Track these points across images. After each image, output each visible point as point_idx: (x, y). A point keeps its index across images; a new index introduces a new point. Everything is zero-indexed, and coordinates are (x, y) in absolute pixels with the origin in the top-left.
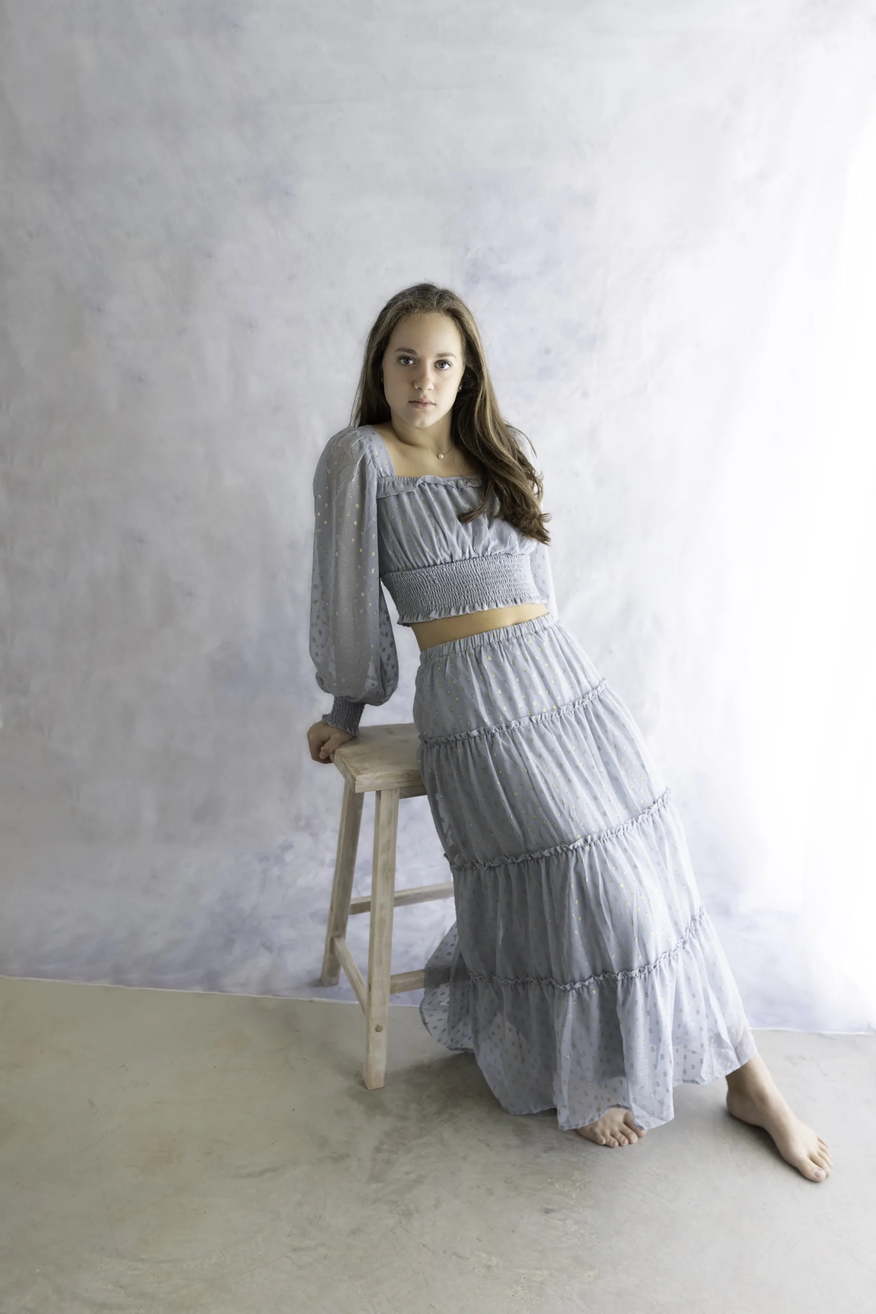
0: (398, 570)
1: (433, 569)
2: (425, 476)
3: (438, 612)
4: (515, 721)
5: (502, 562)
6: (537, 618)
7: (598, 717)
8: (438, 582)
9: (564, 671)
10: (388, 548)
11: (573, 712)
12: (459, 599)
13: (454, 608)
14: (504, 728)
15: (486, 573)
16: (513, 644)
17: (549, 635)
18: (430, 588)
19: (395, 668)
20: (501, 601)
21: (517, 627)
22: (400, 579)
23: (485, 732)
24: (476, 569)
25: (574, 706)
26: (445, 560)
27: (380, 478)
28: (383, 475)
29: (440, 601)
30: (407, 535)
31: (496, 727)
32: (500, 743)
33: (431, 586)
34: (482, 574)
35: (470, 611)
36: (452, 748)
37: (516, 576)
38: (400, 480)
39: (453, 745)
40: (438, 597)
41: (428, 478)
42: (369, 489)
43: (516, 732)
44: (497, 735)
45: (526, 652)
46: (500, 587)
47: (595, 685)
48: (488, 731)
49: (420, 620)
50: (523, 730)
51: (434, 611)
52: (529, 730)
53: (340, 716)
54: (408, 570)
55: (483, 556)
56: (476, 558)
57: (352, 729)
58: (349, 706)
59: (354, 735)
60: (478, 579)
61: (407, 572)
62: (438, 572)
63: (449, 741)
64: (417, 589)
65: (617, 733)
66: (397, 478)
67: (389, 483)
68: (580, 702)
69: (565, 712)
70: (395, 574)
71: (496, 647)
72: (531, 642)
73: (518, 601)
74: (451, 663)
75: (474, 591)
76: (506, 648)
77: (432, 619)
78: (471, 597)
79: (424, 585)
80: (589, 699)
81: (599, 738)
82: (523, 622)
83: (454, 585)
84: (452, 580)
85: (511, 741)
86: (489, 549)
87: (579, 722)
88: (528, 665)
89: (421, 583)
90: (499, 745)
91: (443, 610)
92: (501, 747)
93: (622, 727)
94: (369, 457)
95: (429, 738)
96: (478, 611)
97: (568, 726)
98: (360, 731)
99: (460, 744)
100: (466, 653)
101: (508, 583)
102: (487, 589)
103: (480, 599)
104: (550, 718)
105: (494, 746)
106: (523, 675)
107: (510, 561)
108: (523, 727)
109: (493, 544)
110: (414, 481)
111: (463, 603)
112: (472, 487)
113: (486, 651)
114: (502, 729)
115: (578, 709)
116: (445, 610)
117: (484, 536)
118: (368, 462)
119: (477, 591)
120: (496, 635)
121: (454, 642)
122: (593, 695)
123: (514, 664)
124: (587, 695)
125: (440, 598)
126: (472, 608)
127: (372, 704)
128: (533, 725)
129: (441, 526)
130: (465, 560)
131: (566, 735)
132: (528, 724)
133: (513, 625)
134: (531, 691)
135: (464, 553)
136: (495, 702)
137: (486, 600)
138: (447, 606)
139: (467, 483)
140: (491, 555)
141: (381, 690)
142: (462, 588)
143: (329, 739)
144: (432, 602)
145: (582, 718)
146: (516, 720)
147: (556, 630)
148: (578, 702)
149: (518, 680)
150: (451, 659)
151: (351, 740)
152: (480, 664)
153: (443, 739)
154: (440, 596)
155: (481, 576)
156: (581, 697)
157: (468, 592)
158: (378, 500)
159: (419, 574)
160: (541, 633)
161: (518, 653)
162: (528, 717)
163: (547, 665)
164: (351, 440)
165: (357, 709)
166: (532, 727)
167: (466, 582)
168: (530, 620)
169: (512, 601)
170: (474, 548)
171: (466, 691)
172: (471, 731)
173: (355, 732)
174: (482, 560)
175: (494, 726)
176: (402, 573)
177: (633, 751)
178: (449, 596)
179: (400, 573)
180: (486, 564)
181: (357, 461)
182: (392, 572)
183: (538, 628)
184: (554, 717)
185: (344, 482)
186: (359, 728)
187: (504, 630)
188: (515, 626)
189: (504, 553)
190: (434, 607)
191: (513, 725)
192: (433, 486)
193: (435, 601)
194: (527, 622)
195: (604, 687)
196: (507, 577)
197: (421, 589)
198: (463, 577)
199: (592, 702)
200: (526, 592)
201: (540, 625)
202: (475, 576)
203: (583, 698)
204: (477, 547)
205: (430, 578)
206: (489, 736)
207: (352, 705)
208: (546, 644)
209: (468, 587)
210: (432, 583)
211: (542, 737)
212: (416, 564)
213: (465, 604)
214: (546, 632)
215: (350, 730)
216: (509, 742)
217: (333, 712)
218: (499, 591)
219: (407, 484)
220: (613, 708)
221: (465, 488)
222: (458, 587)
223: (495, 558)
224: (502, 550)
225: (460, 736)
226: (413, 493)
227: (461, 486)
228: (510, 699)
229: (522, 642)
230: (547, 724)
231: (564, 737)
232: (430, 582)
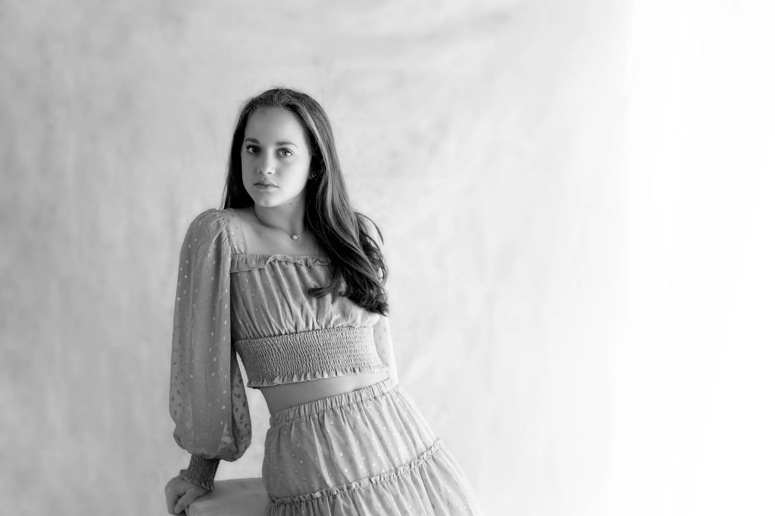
0: (247, 339)
1: (278, 338)
2: (276, 255)
3: (282, 378)
4: (355, 483)
5: (344, 334)
6: (376, 384)
7: (432, 476)
8: (282, 350)
9: (401, 433)
10: (238, 318)
11: (409, 472)
12: (301, 367)
13: (297, 375)
14: (345, 490)
15: (328, 344)
16: (353, 409)
17: (387, 400)
18: (275, 356)
19: (248, 426)
20: (340, 370)
21: (357, 393)
22: (248, 346)
23: (327, 494)
24: (318, 340)
25: (410, 467)
26: (289, 330)
27: (234, 254)
28: (238, 252)
29: (283, 368)
30: (256, 307)
31: (338, 489)
32: (341, 504)
33: (275, 354)
34: (323, 345)
35: (311, 378)
36: (296, 508)
37: (356, 347)
38: (253, 257)
39: (298, 506)
40: (282, 365)
41: (279, 257)
42: (223, 264)
43: (356, 492)
44: (339, 496)
45: (366, 417)
46: (340, 357)
47: (429, 446)
48: (329, 493)
49: (265, 384)
50: (363, 491)
51: (278, 377)
52: (368, 491)
53: (196, 471)
54: (256, 338)
55: (326, 328)
56: (319, 330)
57: (207, 483)
58: (205, 463)
59: (209, 489)
60: (320, 349)
61: (254, 340)
62: (282, 341)
63: (293, 502)
64: (263, 356)
65: (450, 491)
66: (250, 255)
67: (242, 259)
68: (416, 463)
69: (402, 472)
70: (243, 341)
71: (338, 412)
72: (370, 407)
73: (357, 370)
74: (296, 427)
75: (316, 360)
76: (347, 413)
77: (275, 385)
78: (313, 366)
79: (269, 352)
80: (424, 459)
81: (433, 496)
82: (364, 388)
83: (298, 354)
84: (295, 349)
85: (352, 503)
86: (332, 322)
87: (415, 481)
88: (368, 428)
89: (267, 351)
90: (340, 506)
91: (286, 376)
92: (342, 508)
93: (455, 485)
94: (225, 235)
95: (276, 498)
96: (319, 379)
97: (405, 486)
98: (215, 485)
99: (304, 505)
100: (309, 418)
101: (348, 353)
102: (328, 359)
103: (321, 368)
104: (388, 479)
105: (335, 507)
106: (363, 439)
107: (352, 333)
108: (363, 488)
109: (335, 318)
110: (266, 259)
111: (304, 371)
112: (320, 265)
113: (329, 416)
114: (343, 490)
115: (414, 469)
116: (288, 376)
117: (327, 311)
118: (224, 240)
119: (318, 360)
120: (338, 400)
121: (299, 407)
122: (427, 455)
123: (354, 428)
124: (422, 456)
125: (283, 365)
126: (312, 375)
127: (226, 460)
128: (373, 486)
129: (288, 301)
130: (308, 331)
131: (402, 495)
132: (368, 484)
133: (354, 391)
134: (370, 453)
135: (307, 324)
136: (337, 465)
137: (327, 369)
138: (289, 373)
139: (316, 261)
140: (333, 328)
141: (234, 448)
142: (304, 357)
143: (185, 494)
144: (276, 368)
145: (418, 477)
146: (356, 481)
147: (394, 395)
148: (414, 463)
149: (358, 443)
150: (295, 424)
151: (206, 494)
152: (323, 428)
153: (289, 500)
154: (284, 363)
155: (322, 346)
156: (416, 457)
157: (310, 361)
158: (232, 275)
159: (265, 342)
160: (379, 398)
161: (359, 417)
162: (368, 478)
163: (385, 428)
164: (210, 220)
165: (213, 464)
166: (371, 487)
167: (308, 352)
168: (370, 386)
169: (351, 370)
170: (318, 321)
171: (310, 454)
172: (314, 493)
173: (210, 487)
174: (325, 332)
175: (336, 488)
176: (249, 341)
177: (465, 508)
178: (292, 363)
179: (248, 341)
180: (328, 335)
181: (213, 239)
182: (241, 339)
183: (377, 394)
184: (392, 477)
185: (201, 257)
186: (214, 482)
187: (345, 396)
188: (356, 392)
189: (347, 325)
190: (278, 373)
191: (353, 486)
192: (284, 263)
193: (279, 368)
194: (366, 388)
195: (437, 447)
196: (347, 348)
197: (267, 356)
198: (306, 347)
199: (426, 462)
200: (366, 362)
201: (379, 391)
202: (317, 346)
203: (419, 458)
204: (321, 320)
205: (275, 346)
206: (331, 498)
207: (207, 461)
208: (384, 409)
209: (310, 356)
210: (277, 351)
211: (381, 498)
212: (263, 333)
213: (307, 371)
214: (384, 397)
215: (205, 484)
216: (349, 503)
217: (189, 468)
218: (339, 361)
219: (258, 261)
220: (447, 467)
221: (313, 266)
222: (301, 356)
223: (337, 331)
224: (344, 323)
225: (304, 497)
226: (264, 268)
227: (309, 264)
228: (351, 461)
229: (362, 407)
230: (386, 485)
231: (401, 496)
232: (275, 350)
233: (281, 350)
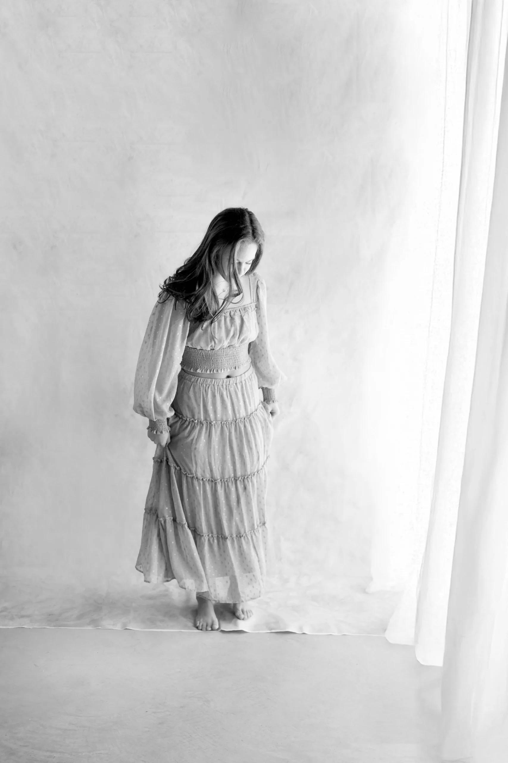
3: (201, 370)
11: (243, 422)
14: (209, 423)
18: (200, 358)
25: (245, 419)
40: (203, 363)
43: (213, 427)
44: (205, 425)
49: (192, 371)
51: (199, 369)
68: (248, 417)
69: (239, 421)
73: (237, 368)
79: (198, 356)
88: (228, 399)
91: (204, 370)
100: (201, 385)
104: (231, 423)
111: (213, 368)
131: (235, 432)
136: (208, 411)
142: (215, 361)
144: (200, 364)
156: (249, 415)
157: (217, 363)
161: (225, 393)
163: (236, 400)
169: (234, 368)
180: (229, 351)
190: (200, 367)
205: (201, 354)
210: (202, 356)
228: (215, 412)
232: (201, 355)
233: (204, 356)
